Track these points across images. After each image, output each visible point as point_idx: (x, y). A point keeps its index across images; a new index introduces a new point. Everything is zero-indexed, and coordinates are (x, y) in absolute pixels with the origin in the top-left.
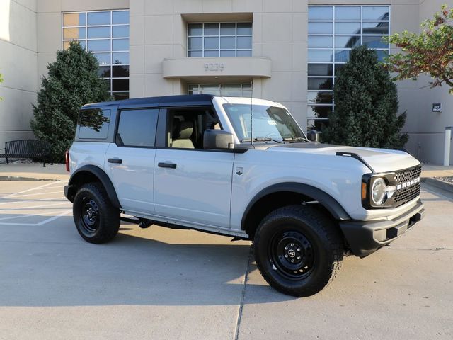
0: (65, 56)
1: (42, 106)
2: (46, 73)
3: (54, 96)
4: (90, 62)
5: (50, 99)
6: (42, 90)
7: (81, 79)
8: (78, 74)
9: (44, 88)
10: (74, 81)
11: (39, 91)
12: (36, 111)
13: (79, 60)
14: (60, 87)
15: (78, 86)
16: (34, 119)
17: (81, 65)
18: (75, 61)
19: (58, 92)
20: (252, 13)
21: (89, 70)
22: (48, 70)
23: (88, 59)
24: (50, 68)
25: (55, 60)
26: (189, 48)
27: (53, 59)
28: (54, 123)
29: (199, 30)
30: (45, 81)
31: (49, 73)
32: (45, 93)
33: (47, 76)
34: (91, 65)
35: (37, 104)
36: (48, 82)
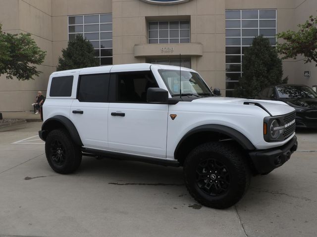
0: (74, 44)
2: (61, 55)
4: (89, 47)
6: (59, 66)
7: (84, 59)
9: (60, 64)
10: (80, 59)
13: (83, 46)
17: (84, 50)
18: (80, 47)
21: (89, 52)
22: (62, 53)
23: (87, 45)
24: (64, 51)
26: (149, 38)
27: (66, 46)
29: (156, 26)
30: (60, 60)
31: (63, 55)
32: (61, 67)
33: (62, 57)
34: (89, 49)
36: (62, 61)
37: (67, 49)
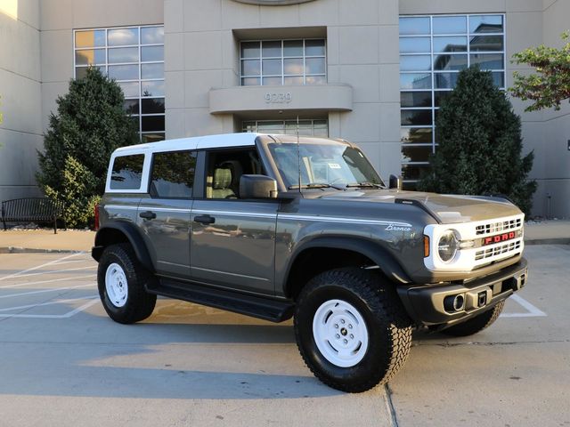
0: (81, 86)
1: (51, 153)
2: (54, 109)
3: (66, 140)
4: (114, 94)
5: (62, 143)
6: (50, 132)
7: (102, 117)
8: (99, 110)
9: (52, 129)
10: (93, 119)
11: (47, 134)
12: (43, 160)
13: (100, 92)
14: (75, 127)
15: (99, 126)
16: (40, 171)
17: (102, 98)
18: (93, 92)
19: (73, 134)
20: (326, 27)
21: (113, 104)
22: (58, 106)
23: (110, 89)
24: (61, 102)
25: (68, 92)
26: (242, 74)
27: (64, 91)
28: (68, 175)
29: (256, 50)
30: (54, 120)
31: (59, 110)
32: (55, 135)
33: (56, 113)
34: (114, 97)
35: (44, 151)
36: (57, 122)
37: (67, 97)
